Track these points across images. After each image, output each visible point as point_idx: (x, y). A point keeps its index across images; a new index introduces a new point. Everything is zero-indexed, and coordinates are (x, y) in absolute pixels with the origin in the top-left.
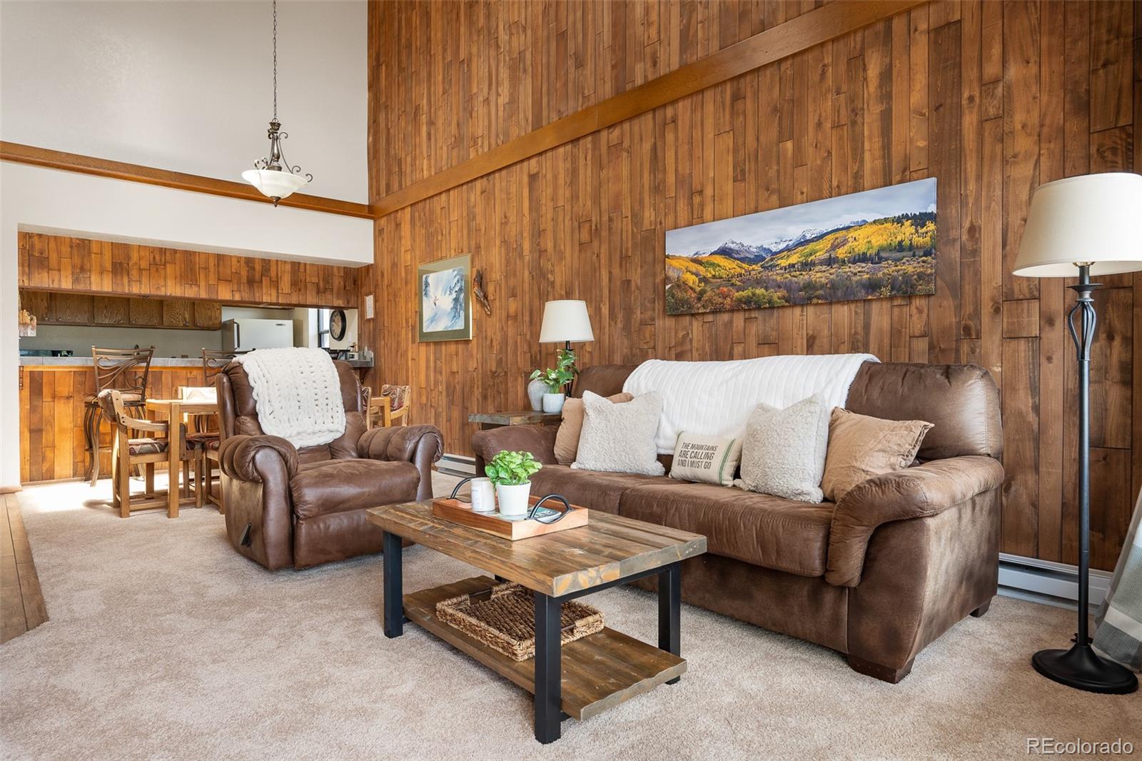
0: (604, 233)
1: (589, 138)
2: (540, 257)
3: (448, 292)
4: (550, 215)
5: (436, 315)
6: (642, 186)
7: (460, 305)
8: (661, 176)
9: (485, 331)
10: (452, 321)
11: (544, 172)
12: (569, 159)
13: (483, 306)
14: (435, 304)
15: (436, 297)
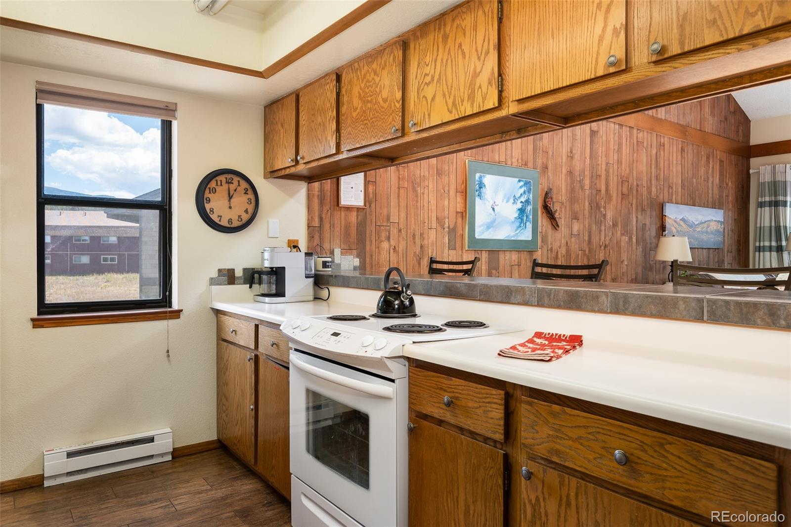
0: (635, 192)
1: (628, 129)
2: (596, 194)
3: (512, 201)
4: (604, 167)
5: (494, 221)
6: (651, 173)
7: (527, 217)
8: (659, 171)
9: (551, 244)
10: (516, 231)
11: (601, 133)
12: (617, 134)
13: (551, 222)
14: (493, 209)
15: (495, 202)
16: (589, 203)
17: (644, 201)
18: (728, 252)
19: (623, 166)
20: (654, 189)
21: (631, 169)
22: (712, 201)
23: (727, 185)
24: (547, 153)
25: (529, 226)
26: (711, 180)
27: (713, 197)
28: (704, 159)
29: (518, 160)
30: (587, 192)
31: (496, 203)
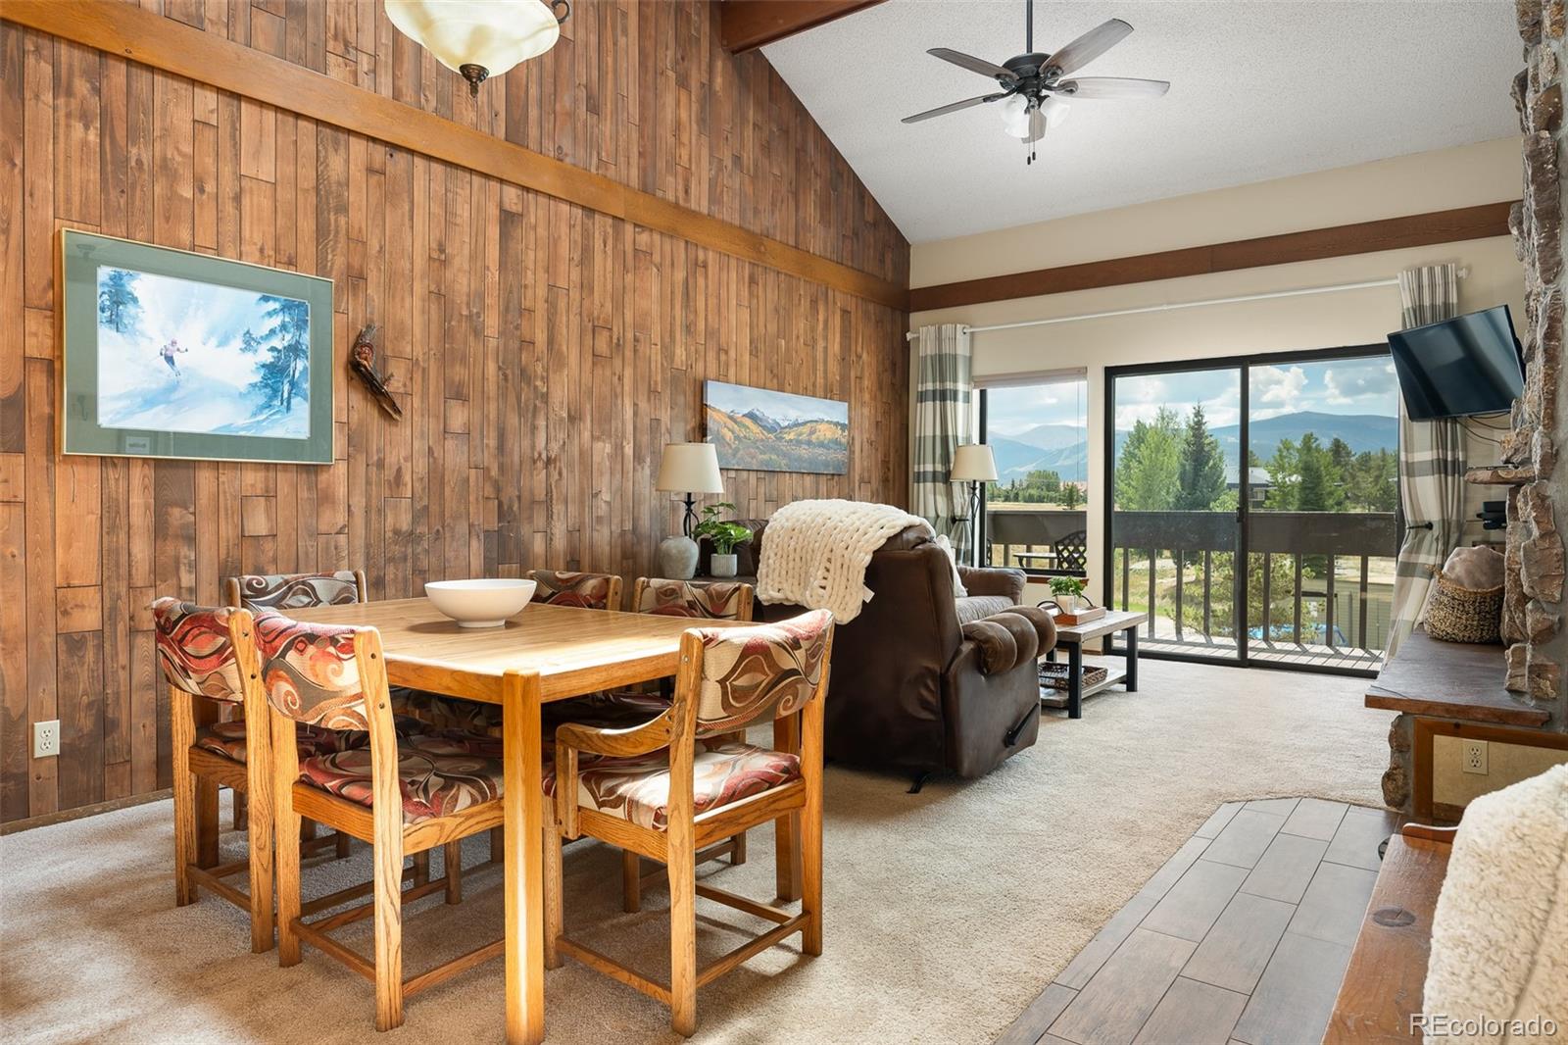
0: (629, 353)
1: (610, 221)
2: (521, 349)
3: (238, 343)
4: (542, 292)
5: (173, 387)
6: (673, 318)
7: (293, 384)
8: (692, 317)
9: (378, 451)
10: (255, 415)
11: (533, 220)
12: (578, 228)
13: (378, 401)
14: (170, 360)
15: (174, 343)
16: (499, 368)
17: (653, 373)
18: (862, 481)
19: (596, 294)
20: (680, 353)
21: (619, 305)
22: (826, 385)
23: (859, 357)
24: (364, 243)
25: (302, 408)
26: (821, 344)
27: (826, 378)
28: (805, 304)
29: (262, 250)
30: (492, 343)
31: (178, 346)
